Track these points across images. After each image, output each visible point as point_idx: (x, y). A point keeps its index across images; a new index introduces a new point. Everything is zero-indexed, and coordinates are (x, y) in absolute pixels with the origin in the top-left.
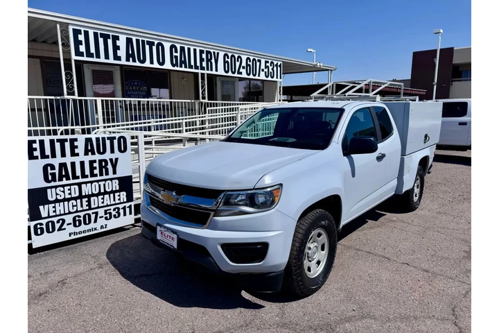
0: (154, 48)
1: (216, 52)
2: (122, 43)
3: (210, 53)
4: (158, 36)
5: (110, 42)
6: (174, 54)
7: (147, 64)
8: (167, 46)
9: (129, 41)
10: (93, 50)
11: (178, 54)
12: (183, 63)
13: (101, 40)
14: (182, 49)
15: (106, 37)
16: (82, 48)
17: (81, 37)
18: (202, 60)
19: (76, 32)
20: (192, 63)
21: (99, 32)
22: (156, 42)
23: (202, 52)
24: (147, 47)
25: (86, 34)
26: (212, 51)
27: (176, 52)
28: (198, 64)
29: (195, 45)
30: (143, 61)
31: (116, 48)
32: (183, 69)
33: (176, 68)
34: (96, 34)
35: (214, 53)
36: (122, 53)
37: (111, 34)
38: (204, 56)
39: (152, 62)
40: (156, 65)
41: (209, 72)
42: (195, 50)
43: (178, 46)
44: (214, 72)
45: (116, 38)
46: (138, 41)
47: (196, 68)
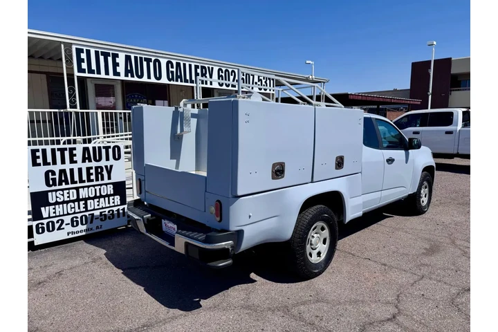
0: (152, 64)
1: (211, 67)
2: (121, 60)
3: (205, 67)
4: (155, 53)
5: (110, 59)
6: (171, 69)
7: (145, 79)
8: (164, 62)
9: (128, 58)
10: (94, 67)
11: (174, 70)
12: (179, 77)
13: (102, 58)
14: (178, 64)
15: (106, 55)
16: (84, 66)
17: (84, 56)
18: (197, 74)
19: (79, 51)
20: (188, 78)
21: (100, 50)
22: (153, 59)
23: (196, 67)
24: (145, 63)
25: (88, 52)
26: (206, 66)
27: (172, 67)
28: (193, 78)
29: (190, 61)
30: (141, 76)
31: (116, 65)
32: (179, 83)
33: (172, 83)
34: (97, 53)
35: (209, 68)
36: (121, 69)
37: (111, 52)
38: (199, 71)
39: (149, 77)
40: (153, 80)
41: (205, 86)
42: (190, 66)
43: (174, 62)
44: (209, 86)
45: (115, 56)
46: (136, 58)
47: (191, 81)
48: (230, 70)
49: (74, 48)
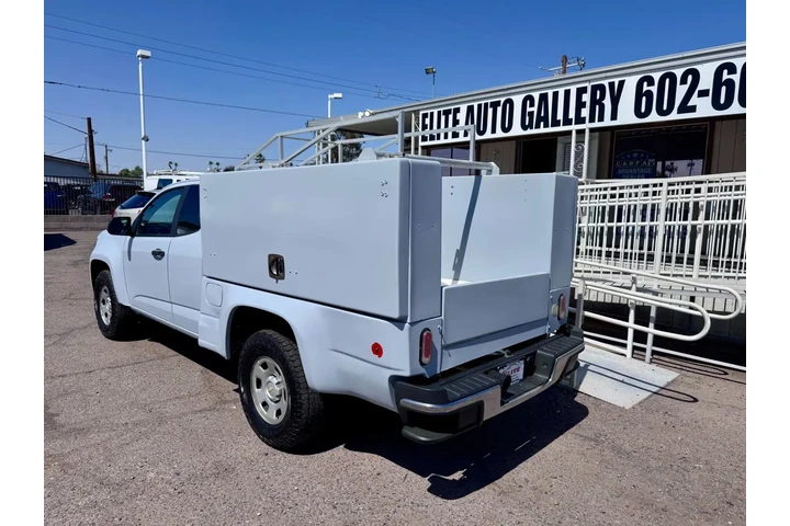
0: (500, 109)
1: (617, 80)
2: (462, 114)
3: (602, 87)
5: (451, 117)
6: (529, 109)
7: (488, 135)
8: (518, 100)
9: (470, 110)
10: (435, 132)
11: (535, 109)
12: (543, 119)
13: (443, 118)
14: (544, 97)
15: (447, 113)
16: (427, 132)
17: (428, 121)
18: (580, 105)
19: (425, 116)
20: (560, 116)
21: (442, 109)
22: (503, 100)
23: (581, 91)
24: (490, 110)
25: (432, 115)
26: (606, 83)
27: (532, 105)
28: (572, 115)
29: (564, 86)
30: (484, 132)
31: (456, 123)
32: (542, 130)
33: (529, 132)
34: (439, 114)
35: (612, 85)
36: (461, 127)
38: (586, 98)
39: (494, 131)
40: (499, 134)
41: (597, 124)
42: (567, 93)
43: (536, 96)
44: (607, 122)
45: (457, 111)
46: (480, 106)
47: (567, 121)
48: (679, 73)
49: (421, 113)
